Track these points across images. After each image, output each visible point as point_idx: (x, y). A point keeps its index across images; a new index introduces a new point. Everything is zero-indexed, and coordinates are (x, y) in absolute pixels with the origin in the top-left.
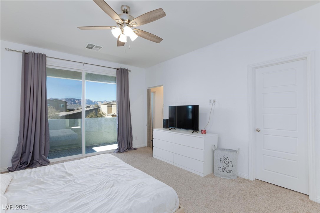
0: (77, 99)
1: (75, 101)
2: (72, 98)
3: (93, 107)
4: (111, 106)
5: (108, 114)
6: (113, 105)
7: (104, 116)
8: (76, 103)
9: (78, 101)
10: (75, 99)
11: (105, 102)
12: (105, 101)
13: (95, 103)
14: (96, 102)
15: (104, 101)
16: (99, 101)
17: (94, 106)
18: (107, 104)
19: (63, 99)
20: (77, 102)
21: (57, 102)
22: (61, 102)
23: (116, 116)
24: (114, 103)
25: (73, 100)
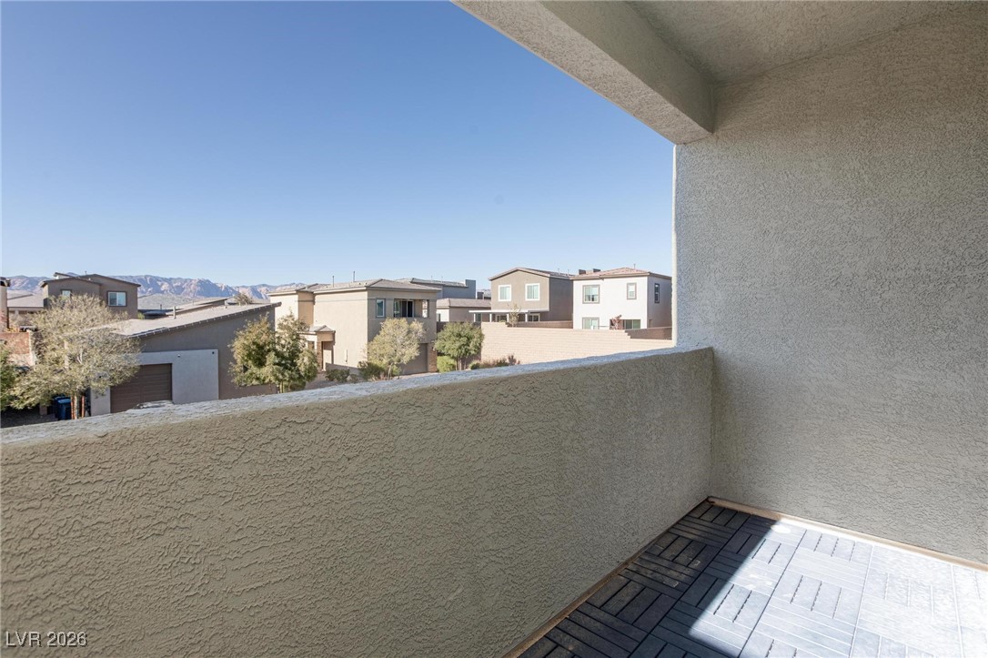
0: (165, 280)
1: (159, 283)
2: (146, 276)
4: (309, 297)
6: (317, 297)
8: (162, 292)
9: (170, 283)
10: (157, 279)
12: (264, 285)
14: (231, 288)
15: (260, 286)
16: (243, 287)
18: (298, 292)
20: (165, 286)
21: (100, 285)
22: (116, 284)
23: (333, 334)
24: (324, 289)
25: (151, 280)
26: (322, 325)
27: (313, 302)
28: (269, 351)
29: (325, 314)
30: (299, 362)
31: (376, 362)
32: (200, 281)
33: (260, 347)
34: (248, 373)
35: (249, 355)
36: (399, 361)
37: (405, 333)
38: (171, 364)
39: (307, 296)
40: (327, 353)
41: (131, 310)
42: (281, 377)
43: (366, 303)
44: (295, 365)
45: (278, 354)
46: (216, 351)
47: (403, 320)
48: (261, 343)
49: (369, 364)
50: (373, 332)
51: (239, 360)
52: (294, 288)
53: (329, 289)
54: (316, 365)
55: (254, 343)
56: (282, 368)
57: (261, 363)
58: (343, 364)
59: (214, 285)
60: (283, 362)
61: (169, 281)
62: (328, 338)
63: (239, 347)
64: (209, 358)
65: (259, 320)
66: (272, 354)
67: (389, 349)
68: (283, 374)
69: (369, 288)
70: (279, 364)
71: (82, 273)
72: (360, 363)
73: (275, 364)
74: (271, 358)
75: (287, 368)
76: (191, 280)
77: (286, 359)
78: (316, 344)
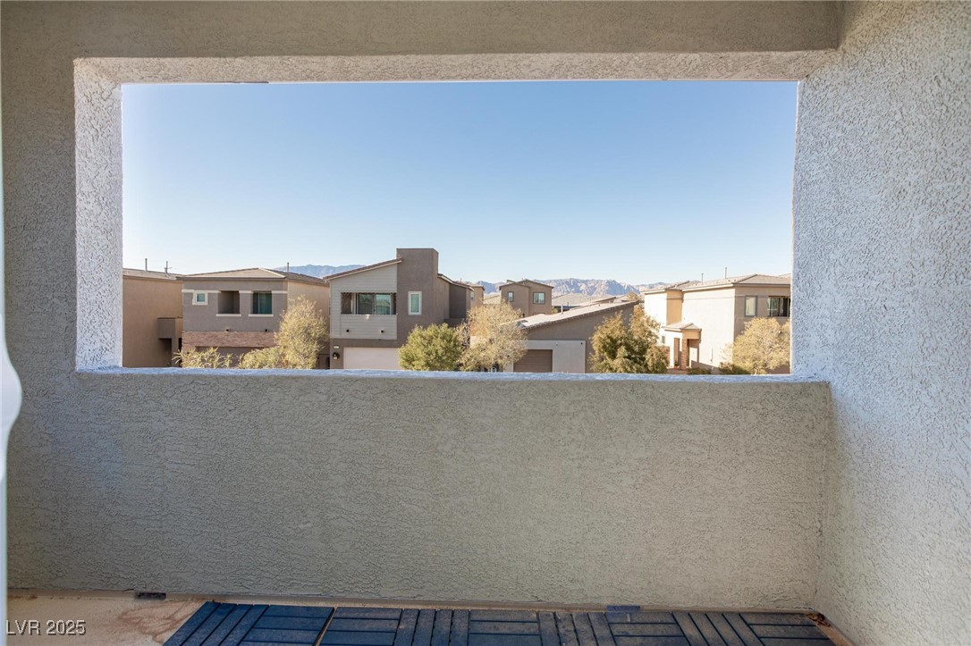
0: (583, 282)
1: (579, 284)
2: (570, 279)
3: (623, 301)
4: (677, 295)
5: (668, 324)
6: (686, 296)
7: (653, 331)
8: (581, 292)
9: (586, 285)
10: (578, 281)
11: (659, 286)
12: (660, 283)
13: (630, 290)
14: (632, 287)
15: (657, 284)
16: (643, 285)
17: (625, 298)
18: (667, 290)
19: (551, 281)
20: (583, 287)
21: (529, 288)
22: (538, 287)
23: (700, 332)
24: (692, 287)
25: (574, 282)
26: (688, 323)
27: (682, 299)
28: (621, 344)
29: (695, 311)
30: (648, 357)
31: (740, 364)
32: (608, 282)
33: (614, 341)
34: (603, 363)
35: (604, 347)
36: (765, 365)
37: (775, 335)
38: (552, 351)
39: (676, 294)
40: (693, 351)
41: (547, 307)
42: (629, 369)
43: (733, 301)
44: (644, 359)
45: (629, 348)
46: (584, 342)
47: (773, 320)
48: (615, 338)
49: (733, 366)
50: (739, 330)
51: (597, 352)
52: (661, 288)
53: (699, 286)
54: (664, 361)
55: (609, 337)
56: (630, 362)
57: (613, 356)
58: (708, 363)
59: (619, 285)
60: (633, 356)
61: (585, 282)
62: (693, 336)
63: (597, 340)
64: (579, 346)
65: (614, 317)
66: (623, 348)
67: (753, 351)
68: (631, 367)
69: (736, 285)
70: (629, 357)
71: (520, 280)
72: (722, 363)
73: (625, 357)
74: (622, 351)
75: (636, 362)
76: (602, 281)
77: (636, 353)
78: (681, 341)
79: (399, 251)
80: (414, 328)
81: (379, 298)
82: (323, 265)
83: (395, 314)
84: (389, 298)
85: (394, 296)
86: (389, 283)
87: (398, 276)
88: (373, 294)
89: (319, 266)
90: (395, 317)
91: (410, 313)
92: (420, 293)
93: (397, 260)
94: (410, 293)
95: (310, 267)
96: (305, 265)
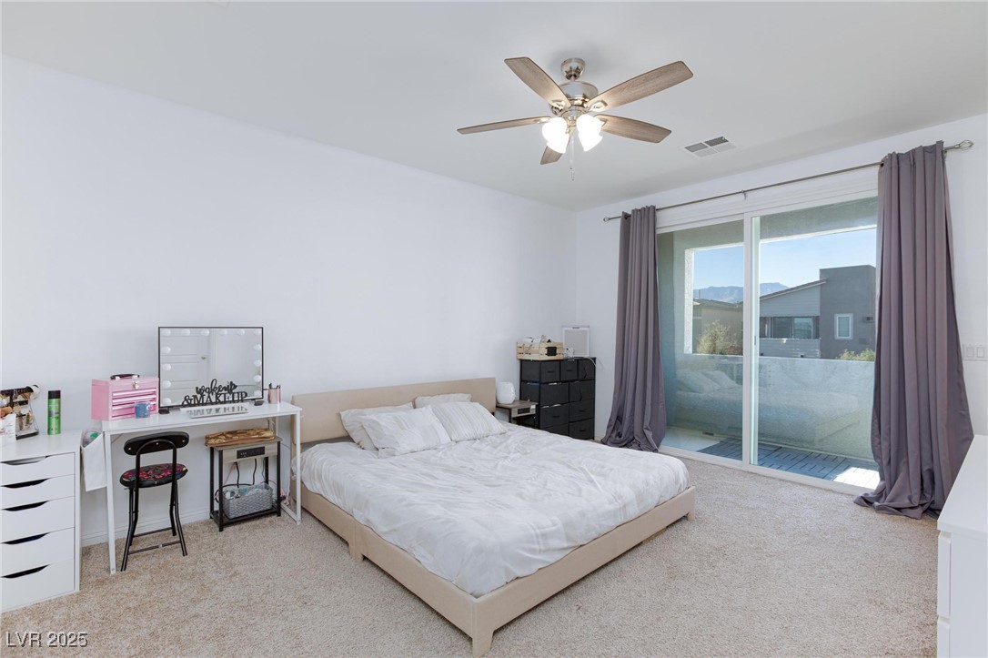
79: (822, 271)
80: (843, 353)
81: (797, 321)
82: (726, 286)
83: (817, 336)
84: (810, 321)
85: (816, 319)
86: (813, 306)
87: (821, 298)
88: (791, 318)
89: (723, 287)
90: (817, 342)
91: (837, 337)
92: (850, 316)
93: (820, 281)
94: (837, 317)
95: (712, 289)
96: (707, 287)
